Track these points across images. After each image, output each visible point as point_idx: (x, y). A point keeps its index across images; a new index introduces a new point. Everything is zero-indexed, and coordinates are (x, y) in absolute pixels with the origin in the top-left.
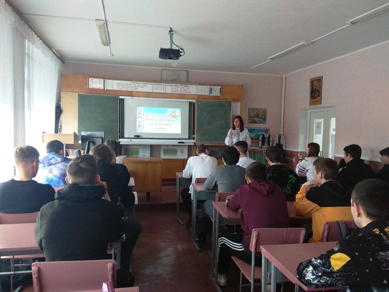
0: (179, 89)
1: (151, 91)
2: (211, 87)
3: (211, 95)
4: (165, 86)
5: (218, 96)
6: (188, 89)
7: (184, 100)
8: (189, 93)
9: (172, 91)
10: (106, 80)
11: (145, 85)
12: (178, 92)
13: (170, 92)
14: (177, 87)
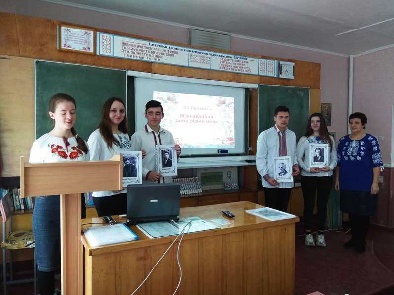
0: (232, 63)
2: (281, 63)
3: (280, 76)
4: (209, 56)
6: (247, 66)
8: (247, 73)
9: (222, 67)
10: (98, 33)
11: (176, 51)
12: (231, 68)
13: (218, 69)
14: (228, 60)
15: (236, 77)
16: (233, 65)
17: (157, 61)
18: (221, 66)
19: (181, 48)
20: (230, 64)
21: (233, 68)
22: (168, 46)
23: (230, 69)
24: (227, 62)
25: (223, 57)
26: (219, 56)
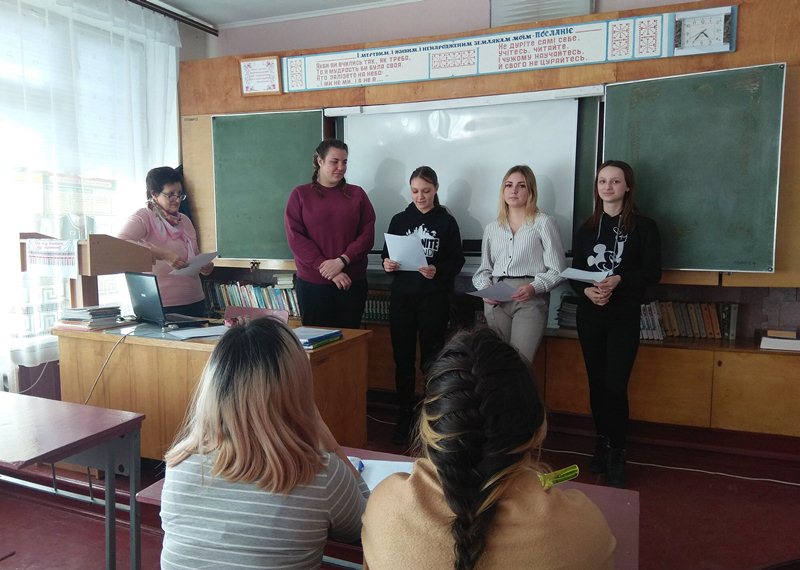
0: (529, 49)
1: (426, 77)
2: (680, 15)
3: (678, 52)
4: (474, 47)
6: (570, 46)
9: (504, 64)
10: (284, 59)
11: (404, 54)
12: (528, 61)
13: (495, 70)
14: (521, 44)
15: (546, 79)
16: (533, 53)
18: (502, 62)
19: (414, 47)
20: (525, 51)
21: (533, 59)
22: (389, 50)
23: (525, 64)
24: (518, 49)
25: (506, 43)
26: (497, 41)
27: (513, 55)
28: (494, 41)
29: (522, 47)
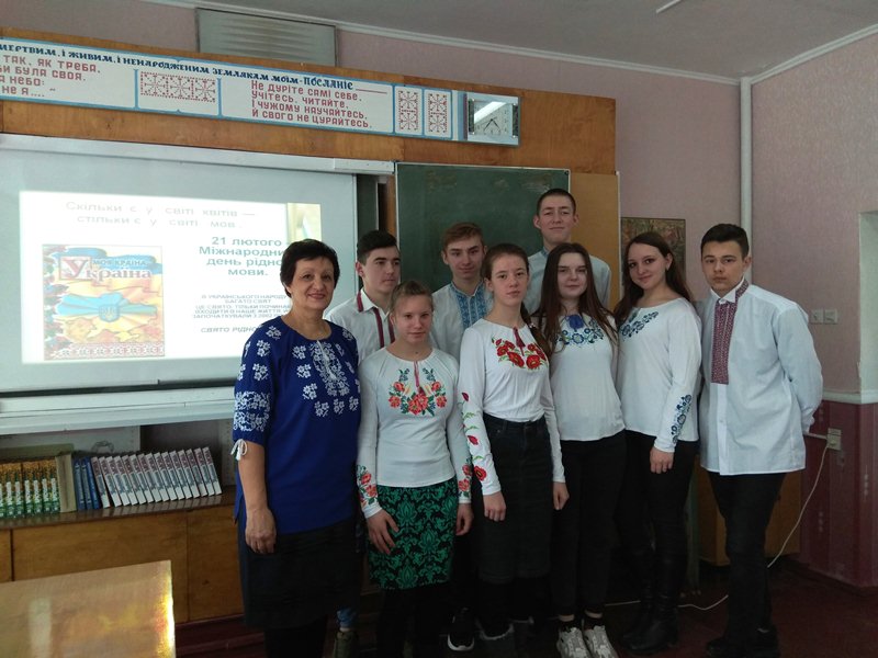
0: (297, 97)
1: (130, 105)
2: (472, 96)
3: (472, 138)
4: (211, 76)
5: (504, 148)
6: (350, 105)
7: (333, 164)
8: (356, 128)
9: (261, 110)
11: (89, 62)
12: (295, 114)
13: (250, 116)
14: (284, 88)
15: (318, 141)
16: (302, 105)
17: (19, 95)
18: (258, 107)
19: (108, 54)
20: (291, 99)
21: (302, 112)
22: (58, 49)
23: (290, 117)
24: (281, 94)
25: (262, 81)
26: (249, 76)
27: (274, 101)
28: (244, 75)
29: (286, 93)
